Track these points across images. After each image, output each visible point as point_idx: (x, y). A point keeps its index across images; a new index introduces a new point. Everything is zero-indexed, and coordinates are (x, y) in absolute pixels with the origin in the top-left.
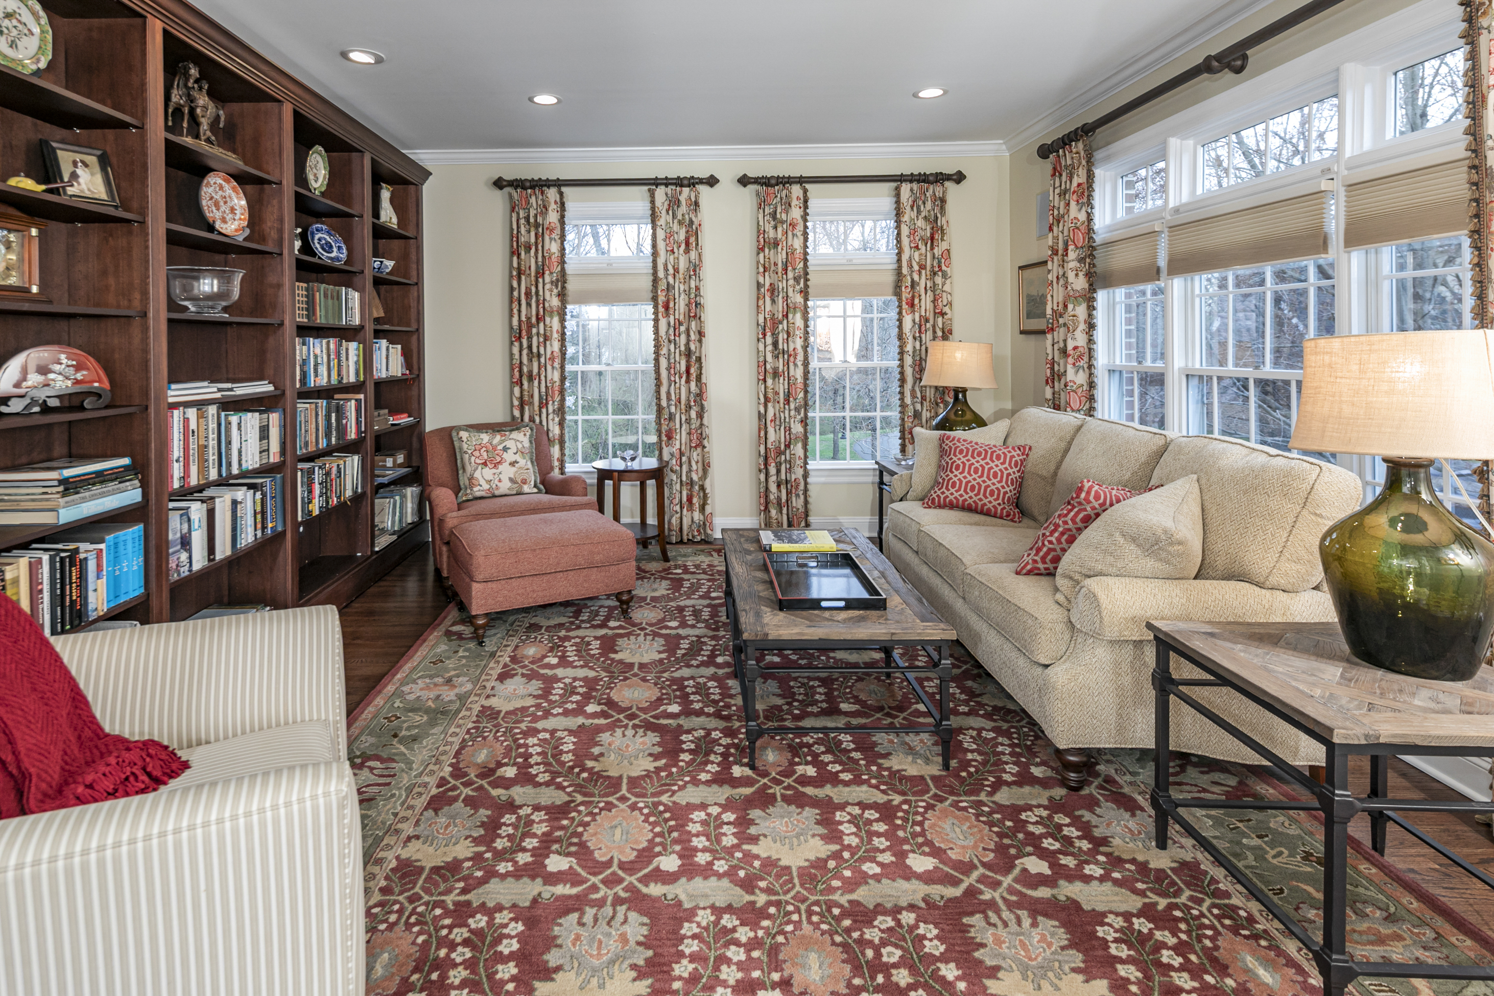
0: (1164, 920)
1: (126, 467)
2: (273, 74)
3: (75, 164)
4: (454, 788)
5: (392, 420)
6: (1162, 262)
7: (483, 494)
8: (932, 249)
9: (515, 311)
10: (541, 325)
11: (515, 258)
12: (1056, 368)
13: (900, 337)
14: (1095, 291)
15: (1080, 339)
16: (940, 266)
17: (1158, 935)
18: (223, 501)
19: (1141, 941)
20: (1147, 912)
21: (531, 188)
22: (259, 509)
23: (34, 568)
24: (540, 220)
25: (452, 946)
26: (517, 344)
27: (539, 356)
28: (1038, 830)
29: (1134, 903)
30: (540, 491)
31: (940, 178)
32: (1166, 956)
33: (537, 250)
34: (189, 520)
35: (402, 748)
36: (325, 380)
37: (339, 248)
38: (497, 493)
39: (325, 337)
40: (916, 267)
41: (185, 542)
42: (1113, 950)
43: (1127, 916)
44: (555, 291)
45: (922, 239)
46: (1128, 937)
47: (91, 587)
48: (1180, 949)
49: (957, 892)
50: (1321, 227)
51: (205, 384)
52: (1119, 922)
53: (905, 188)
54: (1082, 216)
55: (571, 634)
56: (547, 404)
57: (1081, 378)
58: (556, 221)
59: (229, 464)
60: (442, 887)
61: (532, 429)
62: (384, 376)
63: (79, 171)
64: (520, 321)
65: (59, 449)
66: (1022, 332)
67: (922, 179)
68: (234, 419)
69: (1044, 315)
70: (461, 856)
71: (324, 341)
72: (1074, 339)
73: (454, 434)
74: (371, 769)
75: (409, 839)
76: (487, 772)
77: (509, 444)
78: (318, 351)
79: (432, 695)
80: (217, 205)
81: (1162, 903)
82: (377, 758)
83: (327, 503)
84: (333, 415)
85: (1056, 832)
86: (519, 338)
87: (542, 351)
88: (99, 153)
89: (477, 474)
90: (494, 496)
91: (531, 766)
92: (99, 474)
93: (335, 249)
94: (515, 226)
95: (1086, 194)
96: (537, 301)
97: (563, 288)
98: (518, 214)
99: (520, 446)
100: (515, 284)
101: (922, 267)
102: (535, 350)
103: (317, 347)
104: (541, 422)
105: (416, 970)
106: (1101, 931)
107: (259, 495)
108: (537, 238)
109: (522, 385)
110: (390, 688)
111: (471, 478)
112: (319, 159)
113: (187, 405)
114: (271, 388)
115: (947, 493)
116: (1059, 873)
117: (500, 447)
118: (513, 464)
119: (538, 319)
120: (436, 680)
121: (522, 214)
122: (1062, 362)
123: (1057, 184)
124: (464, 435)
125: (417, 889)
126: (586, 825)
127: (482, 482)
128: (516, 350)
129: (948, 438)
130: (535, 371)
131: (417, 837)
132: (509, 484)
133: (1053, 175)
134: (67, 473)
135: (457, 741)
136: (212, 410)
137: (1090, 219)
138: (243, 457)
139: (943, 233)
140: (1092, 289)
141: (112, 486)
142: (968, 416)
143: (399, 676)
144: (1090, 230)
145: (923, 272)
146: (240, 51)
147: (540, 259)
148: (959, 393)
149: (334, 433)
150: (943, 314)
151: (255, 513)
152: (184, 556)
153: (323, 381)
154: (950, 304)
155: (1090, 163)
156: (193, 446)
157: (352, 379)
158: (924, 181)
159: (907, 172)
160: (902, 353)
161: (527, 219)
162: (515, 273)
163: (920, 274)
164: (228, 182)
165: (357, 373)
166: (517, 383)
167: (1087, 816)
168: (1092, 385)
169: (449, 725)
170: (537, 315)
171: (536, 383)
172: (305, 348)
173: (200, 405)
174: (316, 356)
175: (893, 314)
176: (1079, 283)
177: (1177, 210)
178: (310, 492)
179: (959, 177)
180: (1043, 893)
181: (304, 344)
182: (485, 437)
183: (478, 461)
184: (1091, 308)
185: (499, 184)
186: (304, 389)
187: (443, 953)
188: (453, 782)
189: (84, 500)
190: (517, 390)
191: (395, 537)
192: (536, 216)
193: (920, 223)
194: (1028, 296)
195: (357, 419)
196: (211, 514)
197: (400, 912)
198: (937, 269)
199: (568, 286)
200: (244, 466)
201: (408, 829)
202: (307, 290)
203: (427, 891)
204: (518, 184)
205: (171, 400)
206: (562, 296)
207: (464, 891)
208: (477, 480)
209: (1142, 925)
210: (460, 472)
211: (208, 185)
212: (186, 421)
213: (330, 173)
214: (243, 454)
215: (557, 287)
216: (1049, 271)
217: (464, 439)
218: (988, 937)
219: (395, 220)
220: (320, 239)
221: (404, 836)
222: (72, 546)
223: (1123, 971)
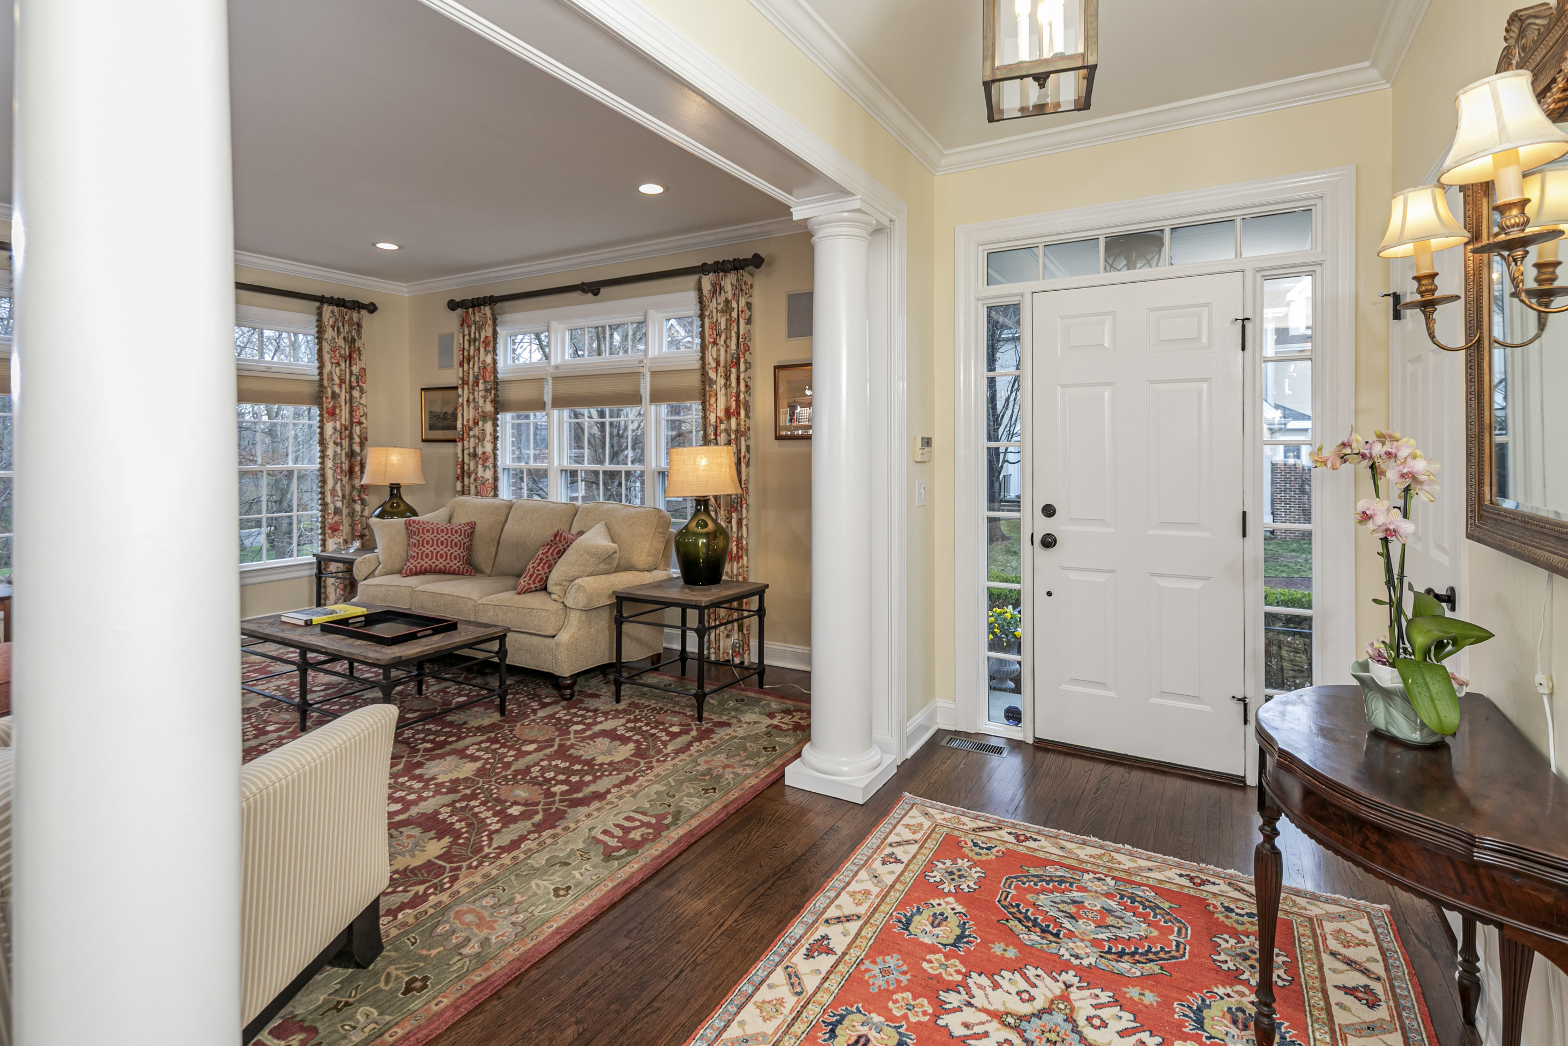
0: (636, 720)
6: (548, 398)
8: (350, 366)
12: (466, 467)
13: (322, 442)
14: (498, 413)
15: (488, 447)
16: (357, 382)
17: (638, 725)
19: (633, 729)
20: (629, 721)
28: (568, 717)
29: (623, 721)
31: (357, 306)
32: (644, 728)
40: (337, 381)
42: (627, 735)
43: (624, 725)
45: (341, 356)
46: (628, 730)
48: (646, 725)
49: (556, 747)
50: (639, 391)
52: (623, 728)
53: (327, 309)
54: (489, 359)
57: (489, 474)
66: (423, 441)
67: (340, 303)
69: (455, 428)
72: (483, 446)
81: (632, 717)
85: (575, 715)
95: (492, 344)
101: (342, 381)
106: (619, 733)
115: (422, 563)
116: (589, 726)
122: (472, 464)
123: (466, 332)
129: (414, 522)
133: (462, 325)
137: (495, 362)
139: (360, 355)
140: (497, 412)
142: (402, 507)
144: (495, 370)
145: (343, 386)
148: (395, 490)
150: (360, 423)
154: (365, 414)
155: (495, 325)
158: (343, 306)
159: (328, 295)
160: (323, 457)
163: (340, 387)
167: (583, 706)
168: (496, 479)
175: (316, 422)
176: (489, 408)
177: (557, 367)
179: (372, 308)
180: (588, 733)
184: (495, 425)
193: (341, 342)
194: (431, 412)
198: (355, 384)
209: (631, 725)
216: (459, 396)
218: (581, 752)
223: (635, 738)
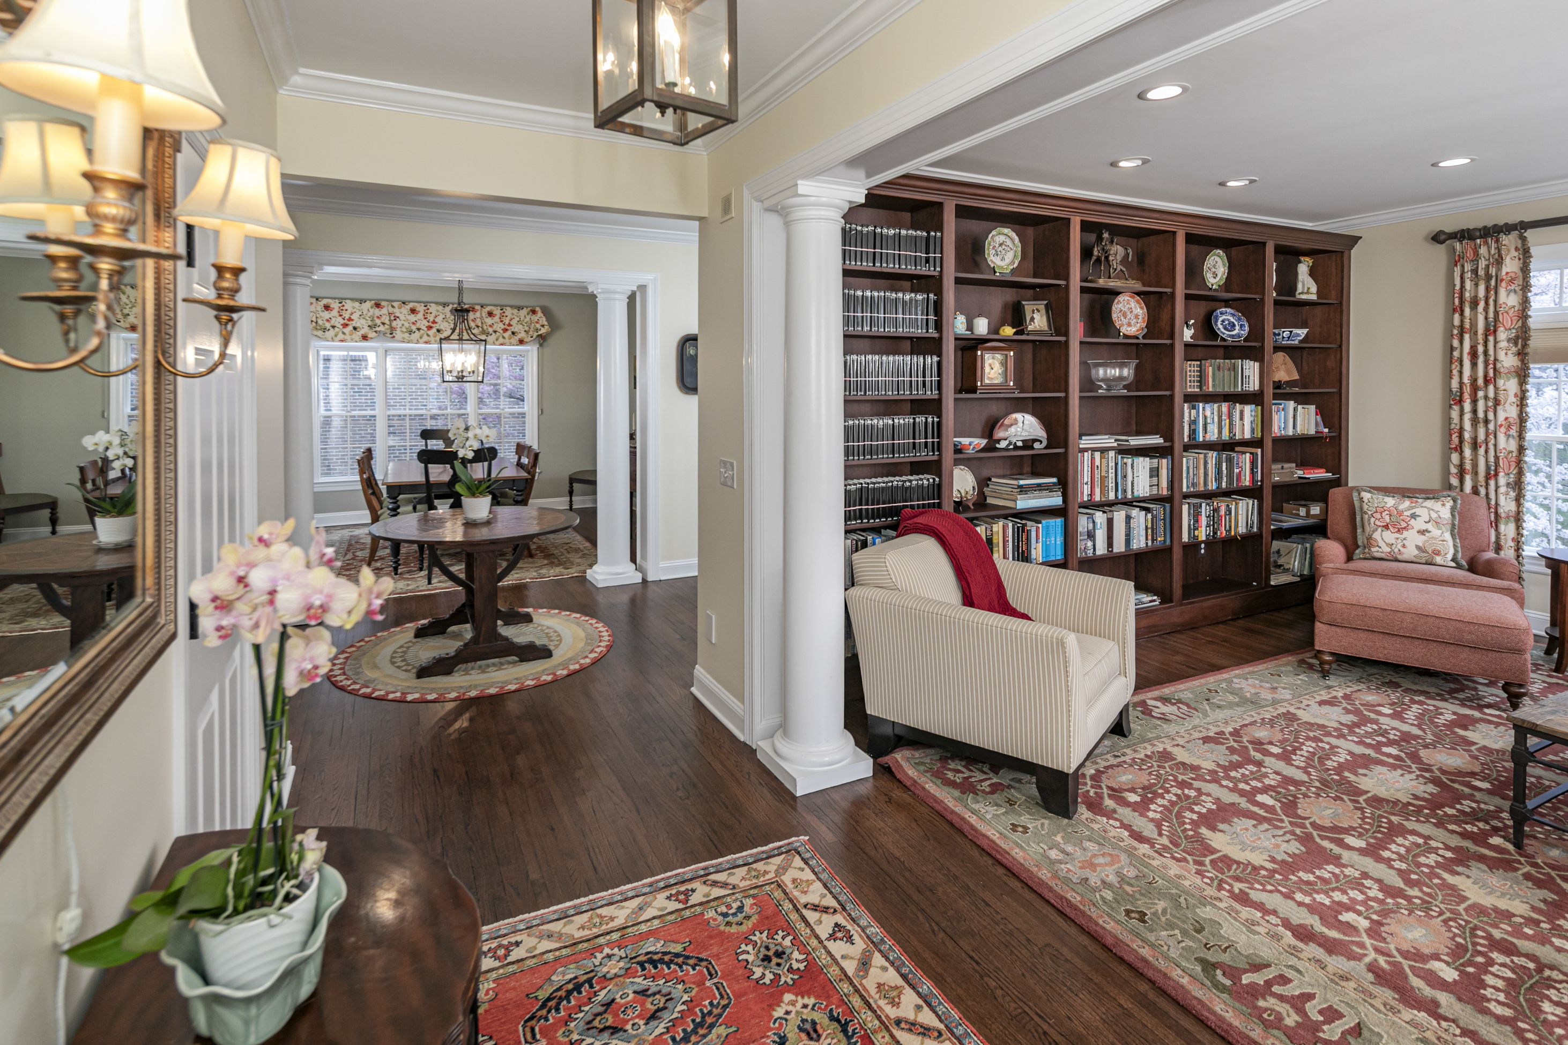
1: (1054, 484)
2: (1164, 216)
3: (1033, 311)
4: (1227, 739)
5: (1300, 473)
7: (1383, 556)
9: (1455, 372)
10: (1491, 388)
11: (1457, 317)
18: (1119, 516)
21: (1480, 237)
22: (1150, 525)
23: (1005, 528)
24: (1493, 271)
25: (1168, 792)
26: (1456, 408)
27: (1486, 421)
30: (1459, 567)
33: (1487, 303)
34: (1094, 522)
35: (1207, 707)
36: (1216, 436)
37: (1241, 326)
38: (1399, 557)
39: (1215, 402)
41: (1091, 535)
44: (1514, 349)
47: (1033, 546)
51: (1107, 437)
55: (1428, 702)
56: (1496, 475)
58: (1516, 269)
59: (1125, 491)
60: (1181, 771)
61: (1455, 501)
62: (1291, 433)
63: (1035, 316)
64: (1461, 383)
65: (1027, 468)
68: (1129, 461)
70: (1203, 766)
71: (1216, 406)
73: (1355, 494)
74: (1179, 708)
75: (1178, 745)
76: (1258, 744)
77: (1418, 511)
78: (1208, 413)
79: (1253, 691)
80: (1125, 315)
82: (1188, 706)
83: (1215, 533)
84: (1224, 464)
86: (1460, 402)
87: (1491, 416)
88: (1045, 302)
89: (1377, 536)
90: (1397, 560)
91: (1296, 755)
92: (1039, 485)
93: (1237, 327)
94: (1457, 281)
96: (1486, 363)
97: (1525, 345)
98: (1463, 266)
99: (1434, 515)
100: (1456, 343)
102: (1481, 414)
103: (1209, 411)
104: (1487, 494)
105: (1143, 788)
107: (1149, 516)
108: (1487, 289)
109: (1461, 453)
110: (1225, 676)
111: (1369, 538)
112: (1218, 259)
113: (1094, 450)
114: (1161, 441)
117: (1408, 513)
118: (1422, 532)
119: (1487, 381)
120: (1264, 684)
121: (1468, 267)
124: (1366, 496)
125: (1166, 765)
126: (1305, 796)
127: (1381, 544)
128: (1455, 414)
130: (1481, 437)
131: (1183, 747)
132: (1416, 552)
134: (1022, 482)
135: (1249, 720)
136: (1112, 454)
138: (1135, 487)
141: (1045, 493)
143: (1237, 672)
146: (1135, 212)
147: (1491, 315)
149: (1225, 479)
151: (1146, 527)
152: (1090, 544)
153: (1213, 435)
156: (1097, 476)
157: (1247, 435)
161: (1475, 271)
162: (1455, 332)
164: (1133, 297)
165: (1253, 431)
166: (1456, 449)
169: (1251, 710)
170: (1486, 376)
171: (1482, 451)
172: (1193, 412)
173: (1103, 451)
174: (1205, 418)
178: (1196, 521)
181: (1194, 408)
182: (1390, 502)
183: (1378, 523)
185: (1438, 238)
186: (1193, 442)
187: (1160, 791)
188: (1228, 736)
189: (1030, 498)
190: (1455, 457)
191: (1298, 579)
192: (1487, 266)
195: (1252, 470)
196: (1110, 522)
197: (1150, 767)
199: (1531, 343)
200: (1136, 494)
201: (1181, 741)
202: (1200, 366)
203: (1172, 769)
204: (1464, 235)
205: (1081, 446)
206: (1522, 354)
207: (1192, 779)
208: (1376, 540)
210: (1359, 531)
211: (1119, 302)
212: (1093, 459)
213: (1229, 268)
214: (1135, 485)
215: (1516, 344)
217: (1366, 500)
219: (1314, 289)
220: (1223, 321)
221: (1176, 743)
222: (1024, 522)
